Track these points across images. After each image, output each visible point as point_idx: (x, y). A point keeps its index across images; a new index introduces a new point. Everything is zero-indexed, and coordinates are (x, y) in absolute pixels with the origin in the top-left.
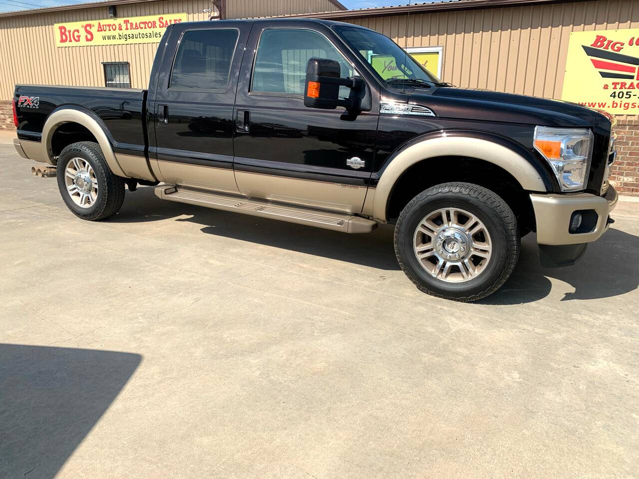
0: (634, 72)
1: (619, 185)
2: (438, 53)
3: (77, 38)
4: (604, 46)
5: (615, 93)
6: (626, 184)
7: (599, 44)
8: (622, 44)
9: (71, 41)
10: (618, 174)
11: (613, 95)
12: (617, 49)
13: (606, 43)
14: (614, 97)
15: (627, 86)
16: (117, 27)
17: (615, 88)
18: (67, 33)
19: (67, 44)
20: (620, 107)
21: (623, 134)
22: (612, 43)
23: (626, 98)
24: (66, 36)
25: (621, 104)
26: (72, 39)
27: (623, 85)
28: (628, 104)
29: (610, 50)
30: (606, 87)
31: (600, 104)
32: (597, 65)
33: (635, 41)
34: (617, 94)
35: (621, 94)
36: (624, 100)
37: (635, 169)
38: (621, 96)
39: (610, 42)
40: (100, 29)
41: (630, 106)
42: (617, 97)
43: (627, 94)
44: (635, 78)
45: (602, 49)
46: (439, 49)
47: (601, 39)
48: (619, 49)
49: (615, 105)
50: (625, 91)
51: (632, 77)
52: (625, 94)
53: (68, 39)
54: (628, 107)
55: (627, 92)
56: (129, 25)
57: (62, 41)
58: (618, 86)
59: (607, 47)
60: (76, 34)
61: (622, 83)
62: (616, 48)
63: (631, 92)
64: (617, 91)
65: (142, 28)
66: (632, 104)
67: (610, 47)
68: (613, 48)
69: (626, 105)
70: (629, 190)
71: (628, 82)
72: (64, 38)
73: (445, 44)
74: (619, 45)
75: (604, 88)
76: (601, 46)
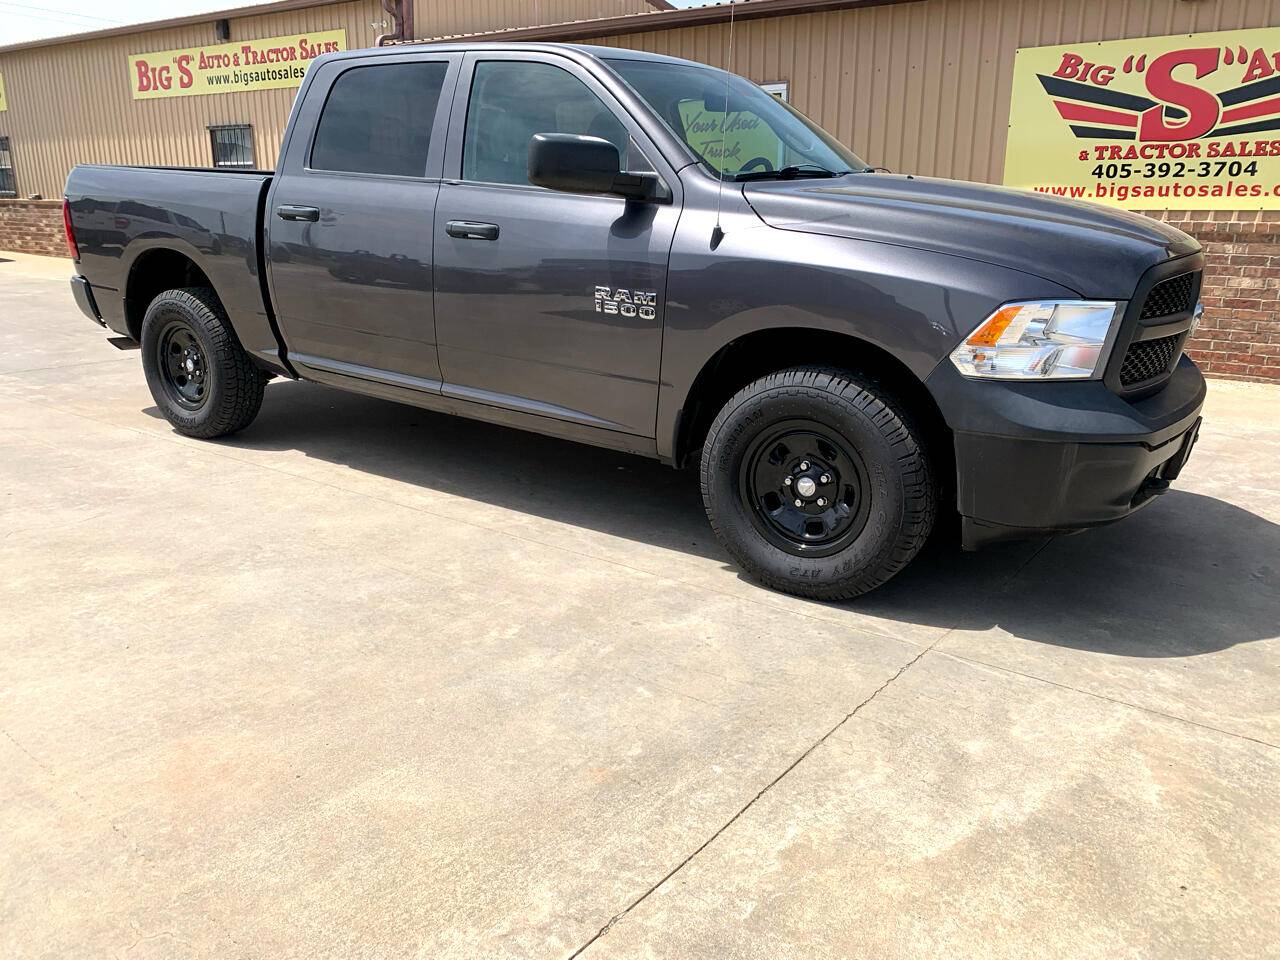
0: (1135, 125)
2: (780, 94)
3: (165, 83)
4: (1079, 75)
5: (1100, 167)
7: (1069, 70)
9: (156, 88)
11: (1097, 171)
12: (1102, 80)
13: (1081, 68)
14: (1100, 175)
15: (1123, 154)
16: (232, 60)
17: (1101, 157)
18: (150, 74)
19: (151, 94)
20: (1112, 195)
22: (1093, 69)
23: (1121, 176)
24: (148, 78)
25: (1112, 189)
26: (158, 84)
27: (1116, 151)
28: (1126, 189)
29: (1089, 82)
30: (1084, 156)
32: (1066, 112)
33: (1134, 63)
34: (1104, 170)
36: (1119, 182)
38: (1111, 173)
39: (1089, 66)
40: (204, 64)
41: (1130, 192)
42: (1104, 176)
44: (1138, 136)
45: (1073, 80)
46: (780, 87)
47: (1073, 61)
48: (1107, 80)
49: (1101, 190)
50: (1119, 163)
51: (1131, 136)
52: (1119, 169)
53: (152, 85)
54: (1126, 195)
55: (1124, 166)
56: (250, 55)
58: (1107, 154)
59: (1083, 77)
60: (165, 74)
62: (1100, 79)
63: (1130, 165)
64: (1106, 163)
65: (272, 61)
67: (1088, 77)
68: (1094, 77)
71: (1125, 145)
72: (145, 83)
73: (791, 77)
74: (1104, 72)
75: (1080, 158)
76: (1072, 75)
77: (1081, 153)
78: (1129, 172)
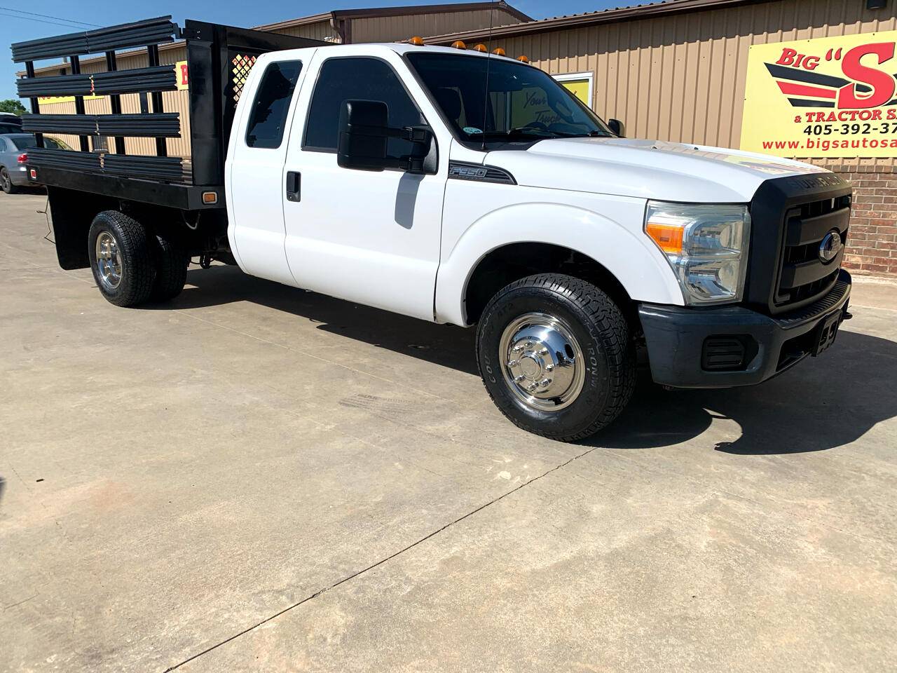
0: (834, 97)
2: (588, 80)
4: (794, 63)
5: (810, 127)
7: (787, 60)
8: (818, 59)
11: (808, 130)
12: (811, 66)
13: (795, 58)
14: (809, 132)
15: (826, 118)
17: (810, 120)
20: (818, 147)
22: (803, 59)
23: (825, 134)
25: (818, 142)
27: (821, 116)
28: (828, 142)
29: (801, 68)
30: (798, 119)
31: (791, 143)
32: (785, 89)
33: (834, 53)
34: (812, 130)
35: (818, 129)
36: (823, 137)
38: (818, 131)
39: (801, 57)
41: (831, 145)
42: (812, 134)
44: (836, 105)
45: (790, 66)
46: (588, 75)
47: (790, 53)
48: (814, 66)
49: (810, 144)
50: (823, 124)
51: (832, 105)
52: (823, 128)
54: (828, 146)
55: (826, 126)
58: (814, 118)
59: (797, 65)
61: (819, 114)
62: (809, 65)
63: (831, 126)
64: (813, 124)
66: (834, 143)
67: (801, 64)
68: (805, 65)
69: (826, 144)
71: (827, 111)
73: (595, 68)
74: (812, 61)
75: (795, 121)
76: (789, 63)
77: (796, 117)
78: (830, 131)
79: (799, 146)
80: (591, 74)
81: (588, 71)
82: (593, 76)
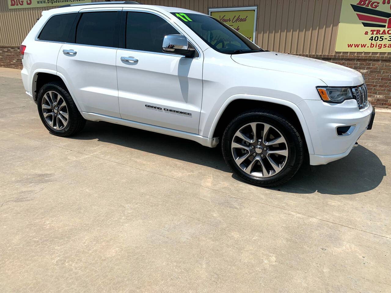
0: (386, 23)
1: (374, 100)
2: (254, 10)
3: (21, 3)
4: (366, 5)
5: (372, 37)
6: (378, 100)
7: (362, 3)
8: (378, 3)
9: (17, 5)
10: (373, 93)
11: (371, 39)
12: (374, 6)
13: (367, 2)
14: (372, 40)
15: (381, 33)
17: (373, 34)
19: (15, 7)
20: (376, 47)
21: (377, 65)
22: (371, 3)
23: (380, 40)
24: (14, 1)
25: (376, 45)
26: (18, 3)
27: (378, 32)
28: (381, 45)
29: (370, 7)
30: (366, 33)
31: (362, 45)
32: (361, 18)
33: (386, 1)
34: (374, 38)
35: (377, 38)
36: (379, 42)
37: (385, 90)
38: (376, 39)
41: (383, 46)
43: (380, 38)
44: (387, 26)
45: (364, 6)
46: (255, 8)
48: (376, 7)
49: (372, 45)
50: (379, 36)
51: (384, 26)
53: (16, 4)
54: (381, 47)
55: (381, 37)
57: (12, 5)
58: (375, 33)
59: (368, 5)
61: (377, 30)
63: (383, 37)
64: (374, 36)
66: (384, 45)
67: (370, 5)
68: (372, 6)
69: (380, 46)
70: (380, 104)
71: (382, 29)
72: (13, 3)
73: (259, 4)
74: (375, 4)
75: (365, 34)
76: (363, 5)
77: (366, 32)
78: (383, 39)
79: (366, 46)
80: (256, 7)
81: (254, 6)
82: (257, 8)
